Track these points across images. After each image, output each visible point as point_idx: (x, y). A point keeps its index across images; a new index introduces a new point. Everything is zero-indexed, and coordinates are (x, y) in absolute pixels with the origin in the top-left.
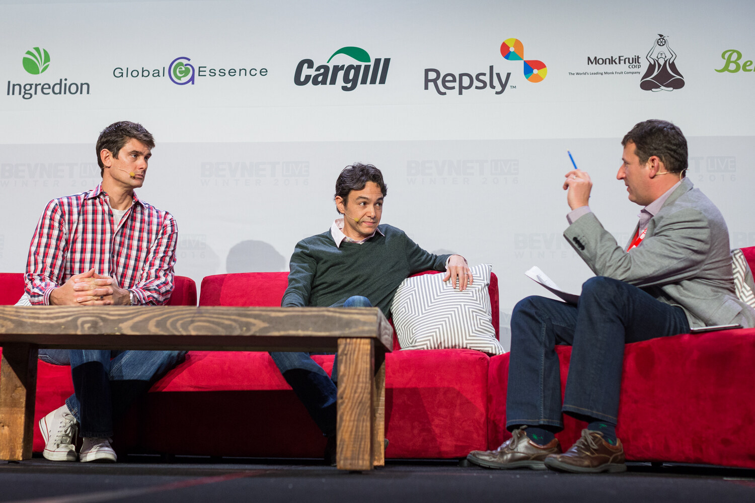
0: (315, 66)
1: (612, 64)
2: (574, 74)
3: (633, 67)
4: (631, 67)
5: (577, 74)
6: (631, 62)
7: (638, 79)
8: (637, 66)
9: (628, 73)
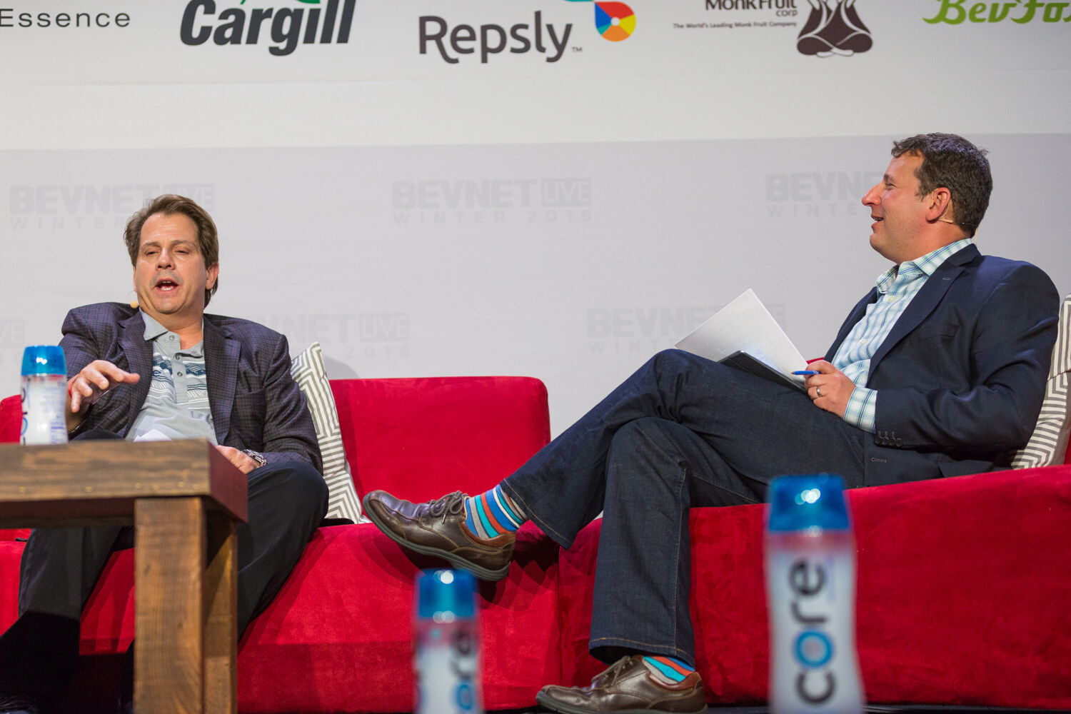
0: (219, 11)
1: (748, 8)
2: (682, 27)
3: (785, 13)
4: (780, 13)
5: (689, 26)
6: (780, 4)
7: (792, 36)
8: (791, 13)
9: (776, 24)
